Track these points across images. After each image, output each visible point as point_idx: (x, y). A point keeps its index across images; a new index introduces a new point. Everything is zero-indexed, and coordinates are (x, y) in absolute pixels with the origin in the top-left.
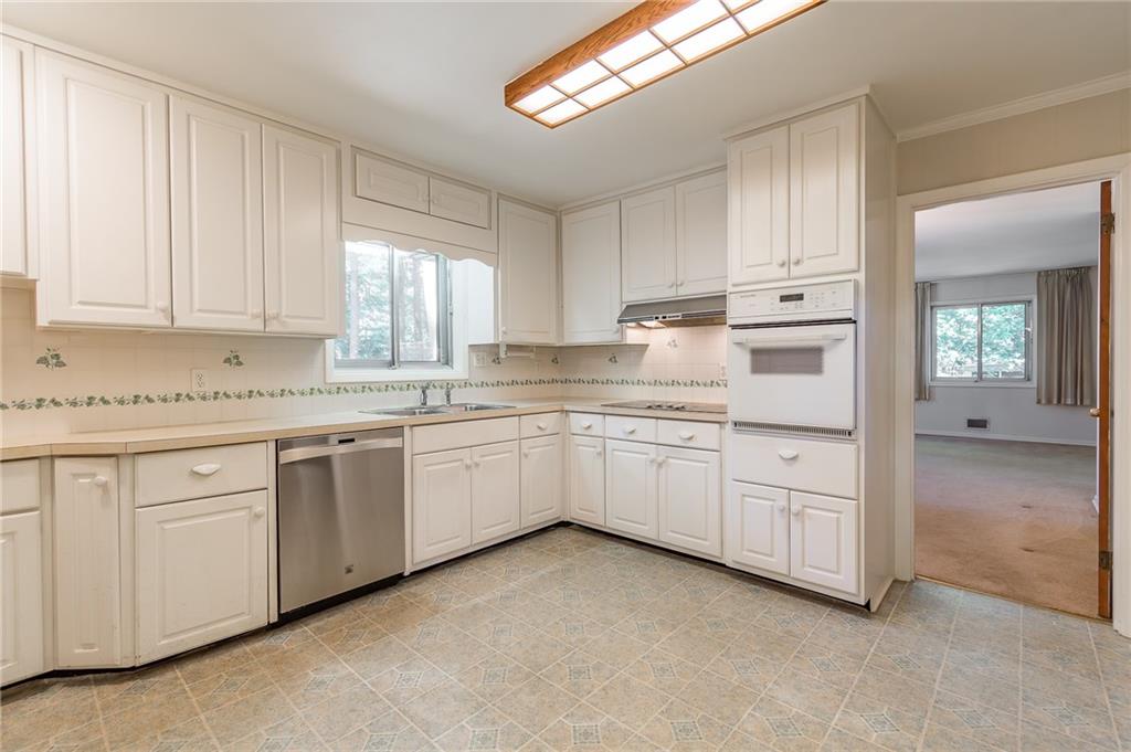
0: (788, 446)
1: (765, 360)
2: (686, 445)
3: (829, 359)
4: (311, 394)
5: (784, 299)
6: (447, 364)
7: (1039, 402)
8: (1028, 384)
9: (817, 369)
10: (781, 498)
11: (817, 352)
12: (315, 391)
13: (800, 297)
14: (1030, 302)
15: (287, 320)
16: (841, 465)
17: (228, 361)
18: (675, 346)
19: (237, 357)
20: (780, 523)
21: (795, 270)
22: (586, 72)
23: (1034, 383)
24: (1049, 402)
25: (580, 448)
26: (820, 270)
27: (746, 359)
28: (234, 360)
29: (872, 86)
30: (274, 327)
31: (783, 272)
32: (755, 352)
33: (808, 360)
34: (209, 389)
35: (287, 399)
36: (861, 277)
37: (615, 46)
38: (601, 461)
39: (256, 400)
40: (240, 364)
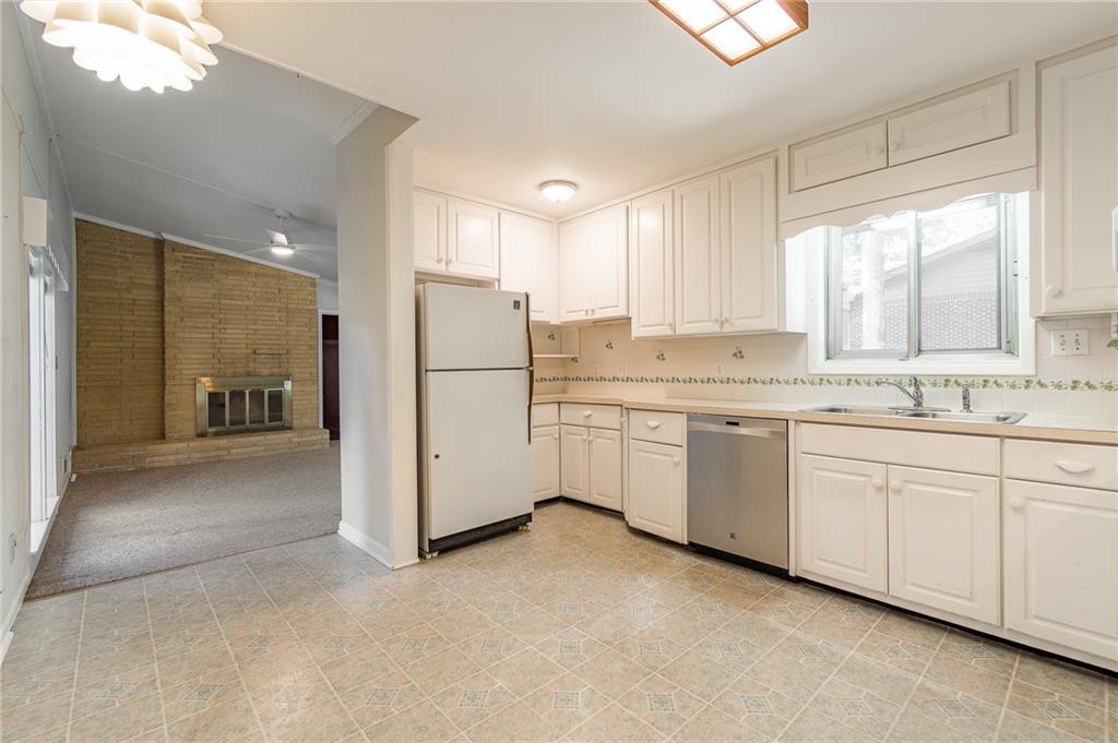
4: (795, 383)
6: (1010, 352)
12: (798, 381)
15: (738, 322)
17: (735, 355)
19: (740, 352)
28: (739, 355)
30: (728, 329)
34: (724, 376)
35: (775, 386)
39: (753, 385)
40: (742, 357)
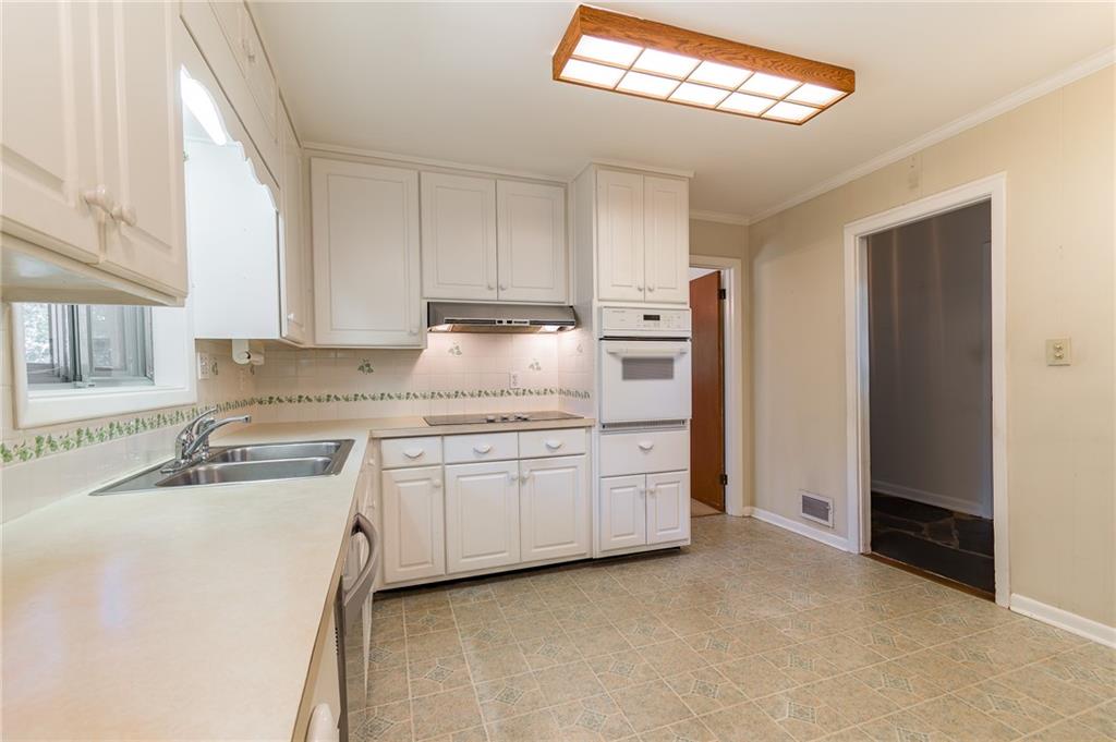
1: (633, 368)
2: (553, 454)
3: (677, 366)
5: (647, 318)
9: (669, 375)
10: (640, 483)
11: (669, 361)
13: (657, 318)
18: (459, 353)
20: (641, 502)
21: (649, 296)
22: (680, 63)
25: (400, 485)
26: (661, 299)
27: (619, 366)
29: (695, 174)
31: (640, 296)
32: (627, 362)
33: (663, 368)
37: (727, 64)
38: (438, 495)
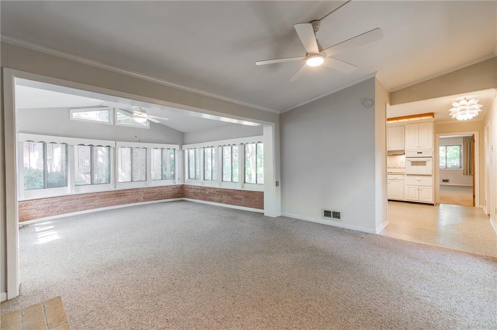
0: (418, 178)
1: (414, 163)
2: (395, 179)
3: (427, 163)
5: (418, 153)
7: (464, 174)
8: (461, 169)
9: (425, 165)
10: (417, 187)
13: (421, 153)
14: (461, 145)
16: (429, 181)
20: (417, 191)
21: (420, 148)
23: (462, 169)
24: (467, 174)
26: (425, 148)
27: (410, 163)
31: (417, 148)
32: (412, 162)
33: (424, 163)
36: (433, 150)
